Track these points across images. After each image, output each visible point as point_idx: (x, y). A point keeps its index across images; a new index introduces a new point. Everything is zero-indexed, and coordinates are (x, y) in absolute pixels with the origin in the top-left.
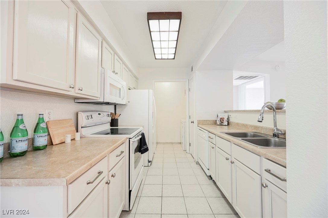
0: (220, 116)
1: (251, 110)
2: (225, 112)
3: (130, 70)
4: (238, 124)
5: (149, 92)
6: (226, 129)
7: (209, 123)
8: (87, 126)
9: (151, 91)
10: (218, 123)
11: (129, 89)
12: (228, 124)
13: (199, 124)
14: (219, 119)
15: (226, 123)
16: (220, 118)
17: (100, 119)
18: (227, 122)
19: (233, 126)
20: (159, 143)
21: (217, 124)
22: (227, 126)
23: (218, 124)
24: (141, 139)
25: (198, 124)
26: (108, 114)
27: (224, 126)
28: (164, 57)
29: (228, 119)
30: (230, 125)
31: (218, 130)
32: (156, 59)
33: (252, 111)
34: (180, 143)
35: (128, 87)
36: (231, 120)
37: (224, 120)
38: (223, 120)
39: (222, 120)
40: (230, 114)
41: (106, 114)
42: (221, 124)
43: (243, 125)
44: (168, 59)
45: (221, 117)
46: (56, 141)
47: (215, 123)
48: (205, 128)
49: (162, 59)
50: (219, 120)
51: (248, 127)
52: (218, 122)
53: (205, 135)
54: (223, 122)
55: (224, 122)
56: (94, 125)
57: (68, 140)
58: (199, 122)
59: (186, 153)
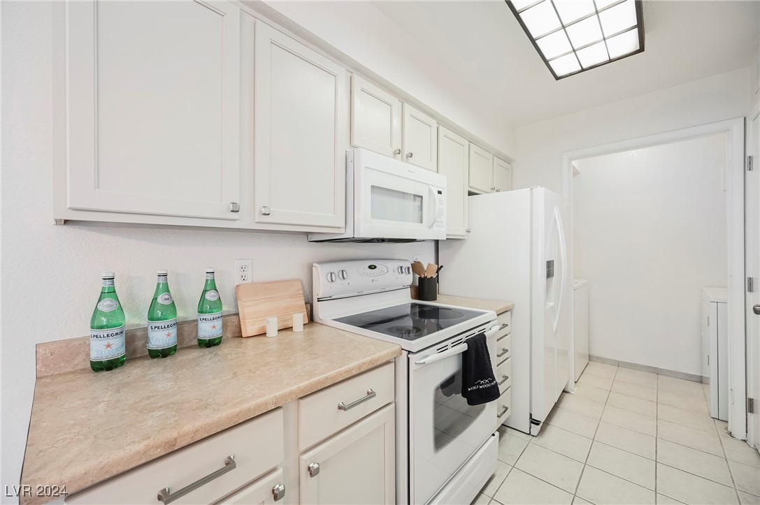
3: (472, 141)
5: (532, 194)
8: (333, 297)
9: (540, 192)
11: (470, 194)
17: (373, 281)
20: (598, 358)
24: (465, 354)
26: (401, 267)
28: (592, 57)
32: (557, 78)
34: (701, 380)
35: (467, 189)
41: (394, 266)
44: (610, 61)
46: (249, 329)
49: (583, 70)
56: (356, 294)
57: (272, 332)
59: (725, 434)
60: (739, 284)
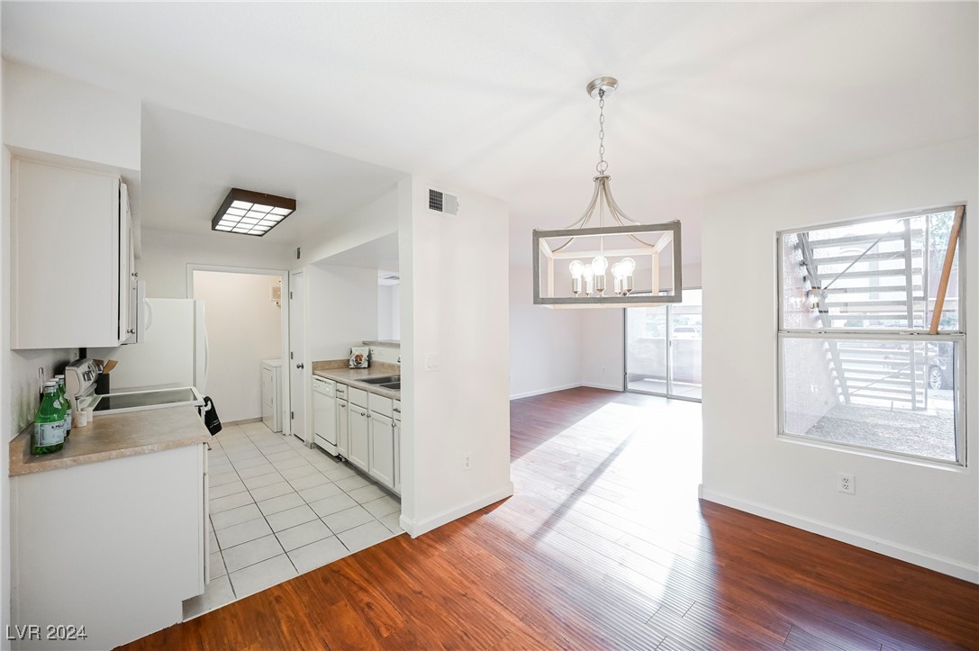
0: (356, 351)
2: (365, 344)
4: (383, 365)
6: (365, 375)
7: (336, 366)
9: (201, 303)
12: (369, 366)
14: (353, 358)
15: (365, 365)
16: (356, 354)
18: (366, 363)
19: (375, 368)
21: (350, 367)
22: (367, 369)
23: (352, 366)
25: (314, 369)
27: (363, 370)
29: (369, 356)
30: (372, 368)
31: (351, 377)
34: (261, 420)
36: (374, 358)
37: (363, 359)
38: (361, 360)
39: (358, 358)
40: (372, 348)
42: (357, 368)
43: (389, 365)
44: (245, 234)
45: (358, 353)
47: (346, 365)
48: (330, 376)
50: (354, 360)
52: (351, 363)
53: (329, 388)
54: (360, 363)
55: (362, 362)
58: (316, 366)
59: (282, 436)
60: (287, 356)
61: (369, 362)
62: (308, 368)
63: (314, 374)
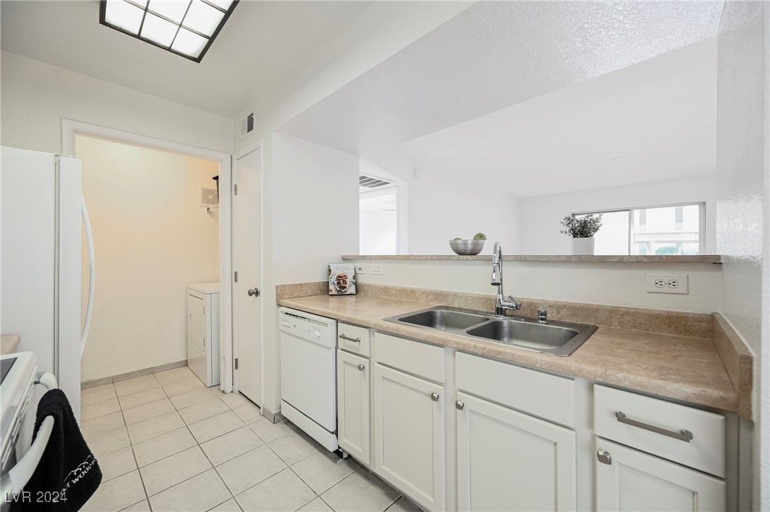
0: (336, 272)
1: (426, 256)
2: (345, 259)
4: (386, 290)
7: (309, 291)
10: (333, 288)
12: (358, 291)
13: (281, 298)
14: (333, 279)
15: (352, 290)
16: (337, 275)
18: (353, 287)
19: (370, 295)
21: (330, 293)
22: (355, 296)
23: (334, 292)
25: (279, 297)
27: (349, 298)
29: (354, 277)
30: (361, 294)
32: (102, 20)
33: (429, 258)
36: (363, 280)
37: (348, 281)
38: (345, 282)
39: (341, 280)
40: (359, 264)
42: (341, 292)
43: (403, 290)
45: (338, 273)
47: (324, 290)
48: (319, 310)
49: (139, 37)
50: (336, 282)
51: (417, 295)
52: (331, 287)
54: (345, 287)
55: (347, 286)
58: (285, 295)
59: (220, 394)
60: (228, 277)
61: (356, 284)
62: (268, 296)
63: (279, 305)
